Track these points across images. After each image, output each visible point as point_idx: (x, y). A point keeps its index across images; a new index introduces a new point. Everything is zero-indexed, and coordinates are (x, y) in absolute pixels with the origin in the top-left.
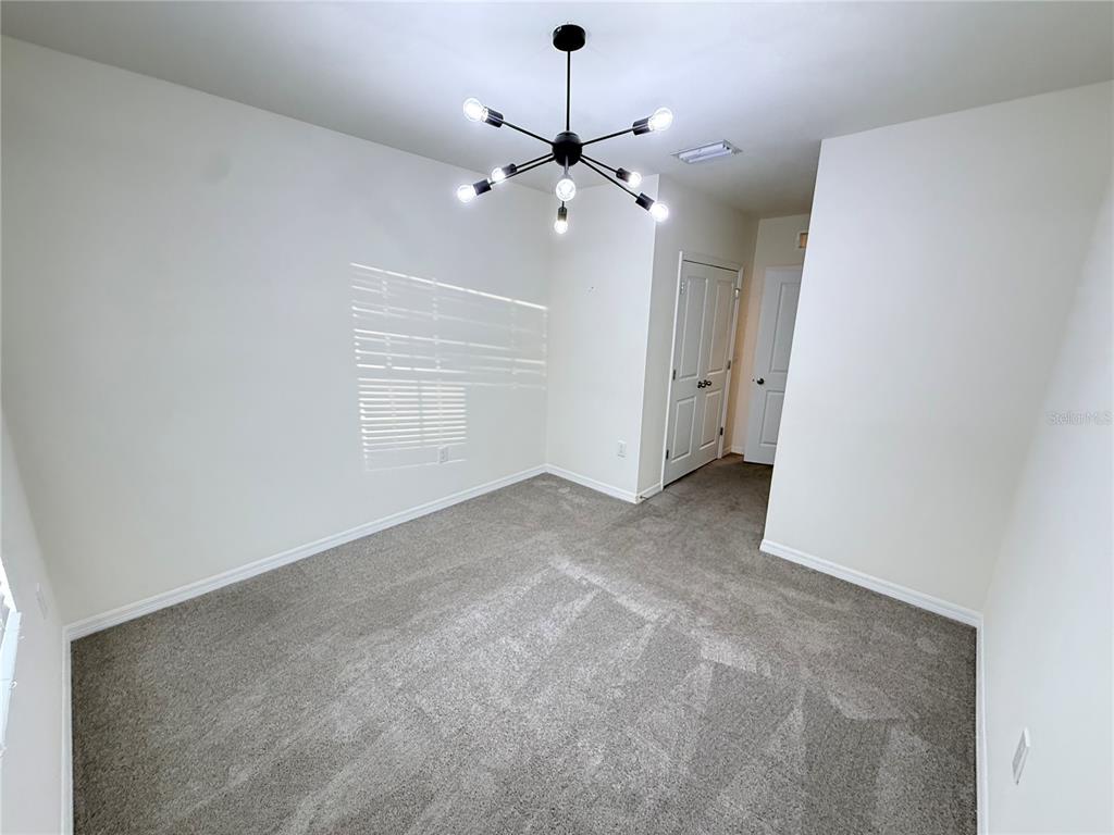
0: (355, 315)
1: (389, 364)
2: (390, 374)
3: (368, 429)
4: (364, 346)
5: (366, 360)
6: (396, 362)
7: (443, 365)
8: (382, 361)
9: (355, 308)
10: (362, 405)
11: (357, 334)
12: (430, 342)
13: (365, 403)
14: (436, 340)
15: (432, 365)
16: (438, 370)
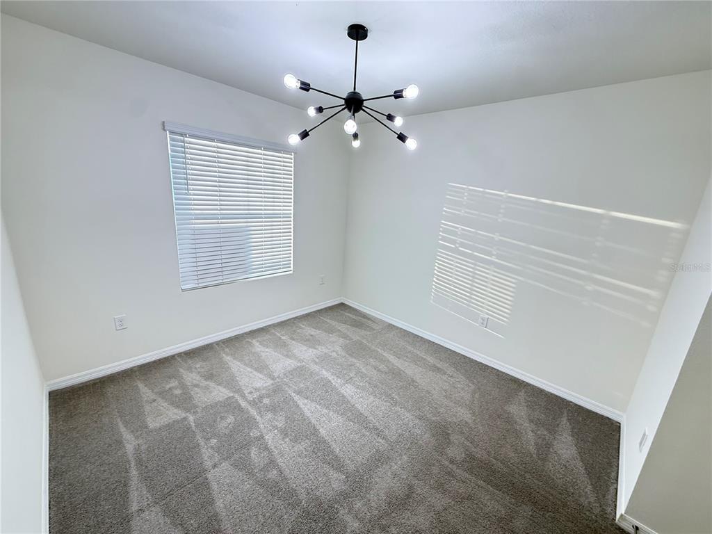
0: (444, 213)
1: (458, 245)
2: (456, 251)
3: (437, 279)
4: (445, 231)
5: (444, 239)
6: (462, 245)
7: (498, 257)
8: (453, 242)
9: (444, 209)
10: (436, 264)
11: (443, 224)
12: (493, 238)
13: (438, 264)
14: (497, 237)
15: (490, 254)
16: (493, 259)
